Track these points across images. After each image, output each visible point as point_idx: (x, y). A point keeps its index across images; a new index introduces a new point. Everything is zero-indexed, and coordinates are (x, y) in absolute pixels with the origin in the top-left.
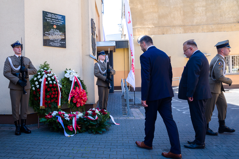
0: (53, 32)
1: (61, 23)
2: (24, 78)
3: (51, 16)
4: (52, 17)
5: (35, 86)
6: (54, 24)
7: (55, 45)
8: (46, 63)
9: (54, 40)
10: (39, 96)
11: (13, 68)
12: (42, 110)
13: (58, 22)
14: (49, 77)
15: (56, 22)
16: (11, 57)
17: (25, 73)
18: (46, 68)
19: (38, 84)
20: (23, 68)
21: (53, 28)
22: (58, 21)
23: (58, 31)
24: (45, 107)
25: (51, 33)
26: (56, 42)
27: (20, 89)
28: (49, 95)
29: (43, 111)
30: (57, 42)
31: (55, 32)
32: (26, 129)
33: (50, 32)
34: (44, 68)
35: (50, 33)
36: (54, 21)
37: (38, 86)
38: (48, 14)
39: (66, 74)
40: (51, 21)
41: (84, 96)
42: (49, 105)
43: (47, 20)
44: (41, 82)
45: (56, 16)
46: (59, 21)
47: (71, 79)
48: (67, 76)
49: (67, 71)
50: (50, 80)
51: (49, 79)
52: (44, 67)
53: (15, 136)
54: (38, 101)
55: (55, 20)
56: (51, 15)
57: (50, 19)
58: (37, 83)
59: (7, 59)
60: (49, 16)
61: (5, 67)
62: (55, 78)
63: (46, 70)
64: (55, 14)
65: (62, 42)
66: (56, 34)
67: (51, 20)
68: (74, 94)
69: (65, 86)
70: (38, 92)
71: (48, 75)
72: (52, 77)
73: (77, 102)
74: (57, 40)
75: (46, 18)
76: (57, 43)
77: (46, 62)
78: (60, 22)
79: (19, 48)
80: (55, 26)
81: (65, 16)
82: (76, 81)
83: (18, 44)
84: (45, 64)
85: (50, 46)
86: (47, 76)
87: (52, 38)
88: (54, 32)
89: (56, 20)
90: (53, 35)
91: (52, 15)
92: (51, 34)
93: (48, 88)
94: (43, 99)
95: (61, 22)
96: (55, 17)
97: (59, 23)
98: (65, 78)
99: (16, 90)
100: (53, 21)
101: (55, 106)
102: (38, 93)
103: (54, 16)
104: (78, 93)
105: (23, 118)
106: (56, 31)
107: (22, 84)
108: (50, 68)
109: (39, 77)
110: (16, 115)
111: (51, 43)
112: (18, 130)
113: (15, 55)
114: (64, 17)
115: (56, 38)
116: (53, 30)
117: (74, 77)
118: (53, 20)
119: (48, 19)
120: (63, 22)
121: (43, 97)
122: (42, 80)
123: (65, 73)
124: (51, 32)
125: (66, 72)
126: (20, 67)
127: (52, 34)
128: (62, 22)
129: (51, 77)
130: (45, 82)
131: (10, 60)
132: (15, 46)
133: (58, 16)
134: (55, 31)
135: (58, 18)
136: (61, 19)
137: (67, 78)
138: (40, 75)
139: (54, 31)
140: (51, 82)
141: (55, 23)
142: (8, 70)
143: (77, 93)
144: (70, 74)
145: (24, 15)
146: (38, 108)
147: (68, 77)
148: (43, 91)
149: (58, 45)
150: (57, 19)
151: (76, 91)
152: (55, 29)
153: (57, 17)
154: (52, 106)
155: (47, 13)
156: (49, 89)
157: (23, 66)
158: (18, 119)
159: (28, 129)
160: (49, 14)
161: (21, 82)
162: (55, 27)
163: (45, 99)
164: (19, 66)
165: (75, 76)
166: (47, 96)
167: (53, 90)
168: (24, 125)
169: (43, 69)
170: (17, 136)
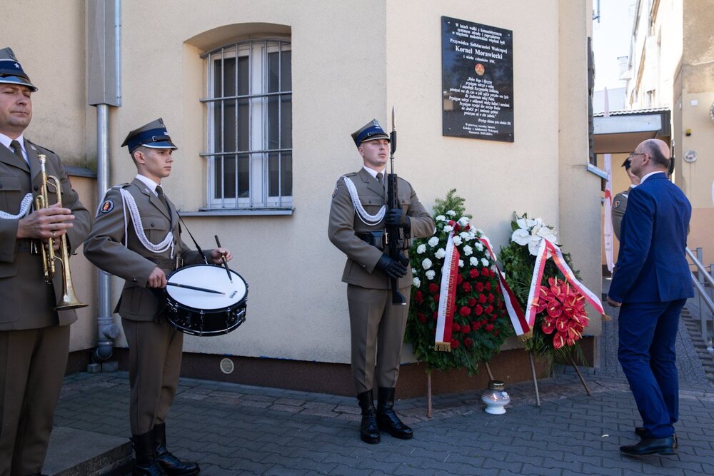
0: (474, 87)
1: (500, 57)
2: (399, 249)
3: (469, 32)
4: (471, 36)
5: (421, 274)
6: (479, 59)
7: (480, 132)
8: (454, 195)
9: (477, 114)
10: (433, 309)
11: (362, 213)
12: (442, 357)
13: (490, 55)
14: (467, 243)
15: (483, 54)
16: (352, 176)
17: (401, 230)
18: (452, 213)
19: (431, 269)
20: (394, 213)
21: (476, 76)
22: (490, 51)
23: (491, 82)
24: (452, 348)
25: (467, 92)
26: (483, 124)
27: (384, 287)
28: (469, 307)
29: (445, 360)
30: (485, 121)
31: (481, 87)
32: (396, 422)
33: (464, 89)
34: (446, 211)
35: (463, 91)
36: (478, 49)
37: (431, 275)
38: (459, 27)
39: (517, 232)
40: (467, 51)
41: (579, 312)
42: (464, 338)
43: (457, 49)
44: (442, 260)
45: (484, 33)
46: (493, 48)
47: (532, 251)
48: (519, 238)
49: (520, 223)
50: (471, 256)
51: (468, 250)
52: (448, 208)
53: (362, 444)
54: (431, 326)
55: (480, 46)
56: (469, 30)
57: (464, 43)
58: (427, 263)
59: (341, 183)
60: (463, 31)
61: (336, 209)
62: (486, 248)
63: (456, 219)
64: (479, 26)
65: (502, 123)
66: (482, 96)
67: (468, 47)
68: (547, 302)
69: (515, 273)
70: (432, 296)
71: (464, 235)
72: (477, 244)
73: (555, 331)
74: (484, 115)
75: (451, 40)
76: (487, 124)
77: (455, 190)
78: (496, 53)
79: (380, 143)
80: (480, 66)
81: (511, 32)
82: (549, 256)
83: (375, 132)
84: (449, 198)
85: (466, 135)
86: (463, 240)
87: (469, 107)
88: (477, 87)
89: (483, 47)
90: (473, 97)
91: (471, 31)
92: (466, 96)
93: (465, 280)
94: (447, 319)
95: (500, 53)
96: (481, 36)
97: (494, 56)
98: (515, 246)
99: (370, 289)
100: (474, 51)
101: (482, 345)
102: (431, 298)
103: (478, 34)
104: (558, 300)
105: (386, 384)
106: (484, 86)
107: (390, 271)
108: (464, 213)
109: (434, 241)
110: (364, 374)
111: (468, 127)
112: (371, 427)
113: (365, 168)
114: (507, 35)
115: (483, 109)
116: (474, 80)
117: (543, 245)
118: (475, 45)
119: (458, 45)
120: (506, 51)
121: (447, 314)
122: (447, 253)
123: (514, 230)
124: (469, 87)
125: (515, 226)
126: (383, 211)
127: (471, 96)
128: (502, 51)
129: (472, 243)
130: (455, 262)
131: (351, 186)
132: (368, 137)
133: (491, 32)
134: (480, 85)
135: (488, 38)
136: (497, 42)
137: (519, 246)
138: (437, 235)
139: (477, 83)
140: (474, 261)
141: (481, 57)
142: (345, 223)
143: (556, 298)
144: (530, 233)
145: (385, 33)
146: (430, 347)
147: (523, 243)
148: (449, 292)
149: (488, 132)
150: (488, 43)
151: (551, 294)
152: (481, 78)
153: (488, 36)
154: (476, 344)
155: (457, 25)
156: (468, 287)
157: (395, 206)
158: (369, 388)
159: (401, 423)
160: (461, 26)
161: (389, 263)
162: (480, 70)
163: (454, 320)
164: (381, 206)
165: (546, 241)
166: (463, 309)
167: (482, 290)
168: (388, 409)
169: (444, 214)
170: (369, 445)
